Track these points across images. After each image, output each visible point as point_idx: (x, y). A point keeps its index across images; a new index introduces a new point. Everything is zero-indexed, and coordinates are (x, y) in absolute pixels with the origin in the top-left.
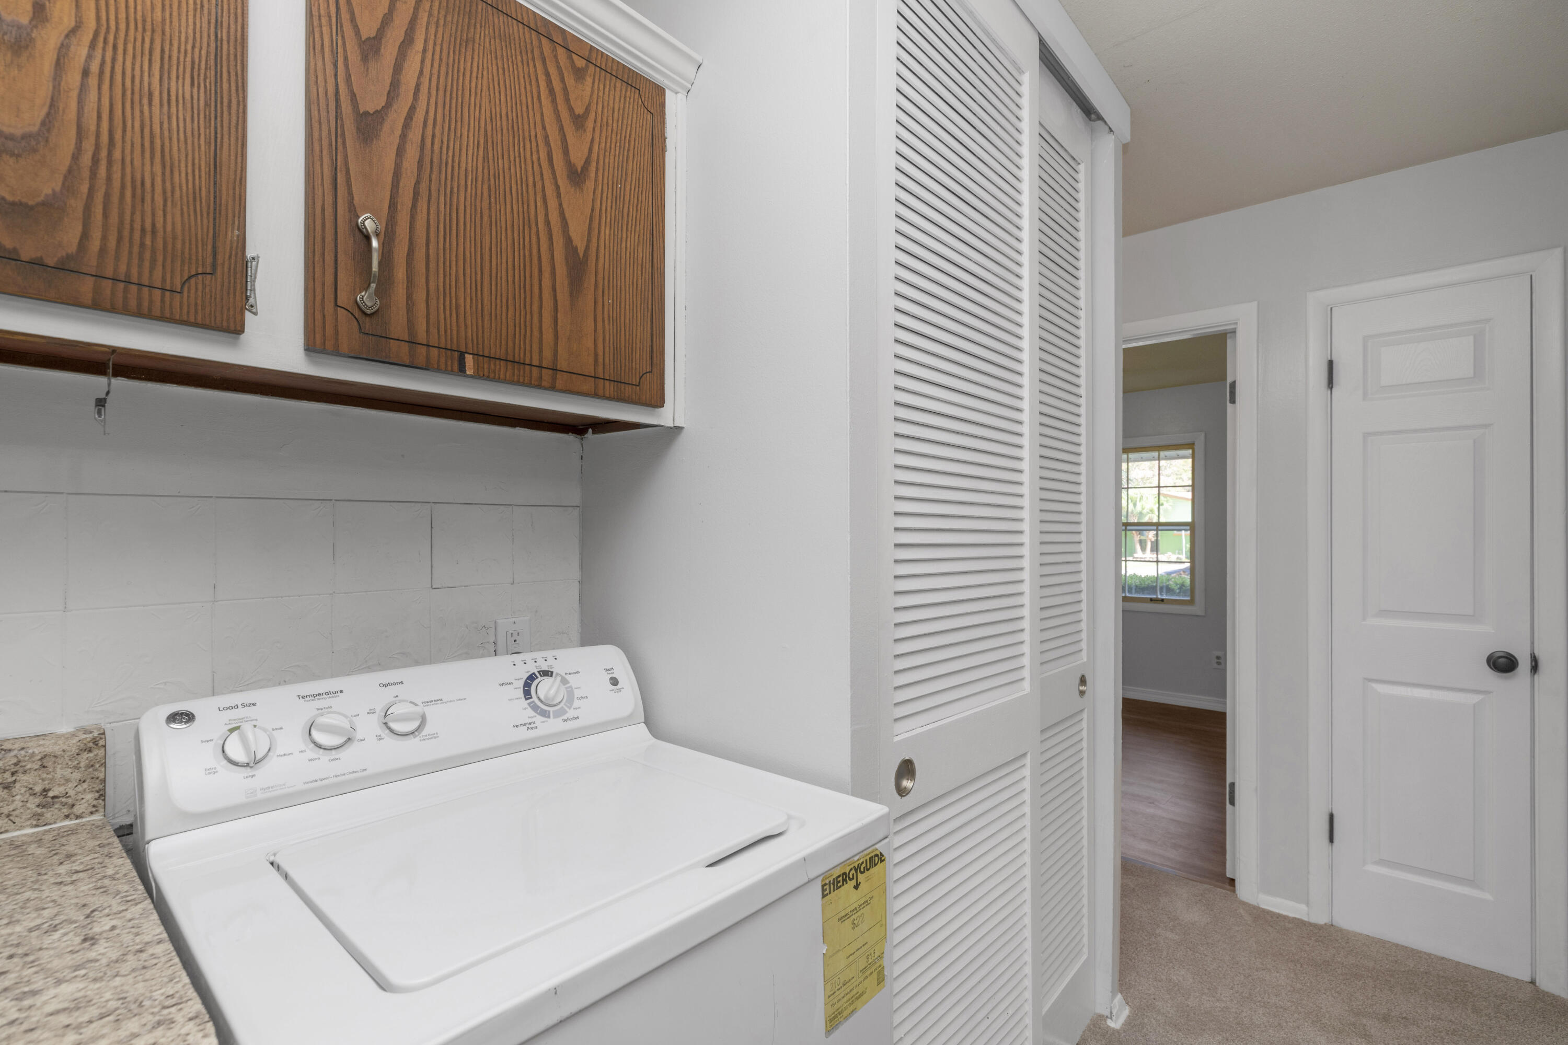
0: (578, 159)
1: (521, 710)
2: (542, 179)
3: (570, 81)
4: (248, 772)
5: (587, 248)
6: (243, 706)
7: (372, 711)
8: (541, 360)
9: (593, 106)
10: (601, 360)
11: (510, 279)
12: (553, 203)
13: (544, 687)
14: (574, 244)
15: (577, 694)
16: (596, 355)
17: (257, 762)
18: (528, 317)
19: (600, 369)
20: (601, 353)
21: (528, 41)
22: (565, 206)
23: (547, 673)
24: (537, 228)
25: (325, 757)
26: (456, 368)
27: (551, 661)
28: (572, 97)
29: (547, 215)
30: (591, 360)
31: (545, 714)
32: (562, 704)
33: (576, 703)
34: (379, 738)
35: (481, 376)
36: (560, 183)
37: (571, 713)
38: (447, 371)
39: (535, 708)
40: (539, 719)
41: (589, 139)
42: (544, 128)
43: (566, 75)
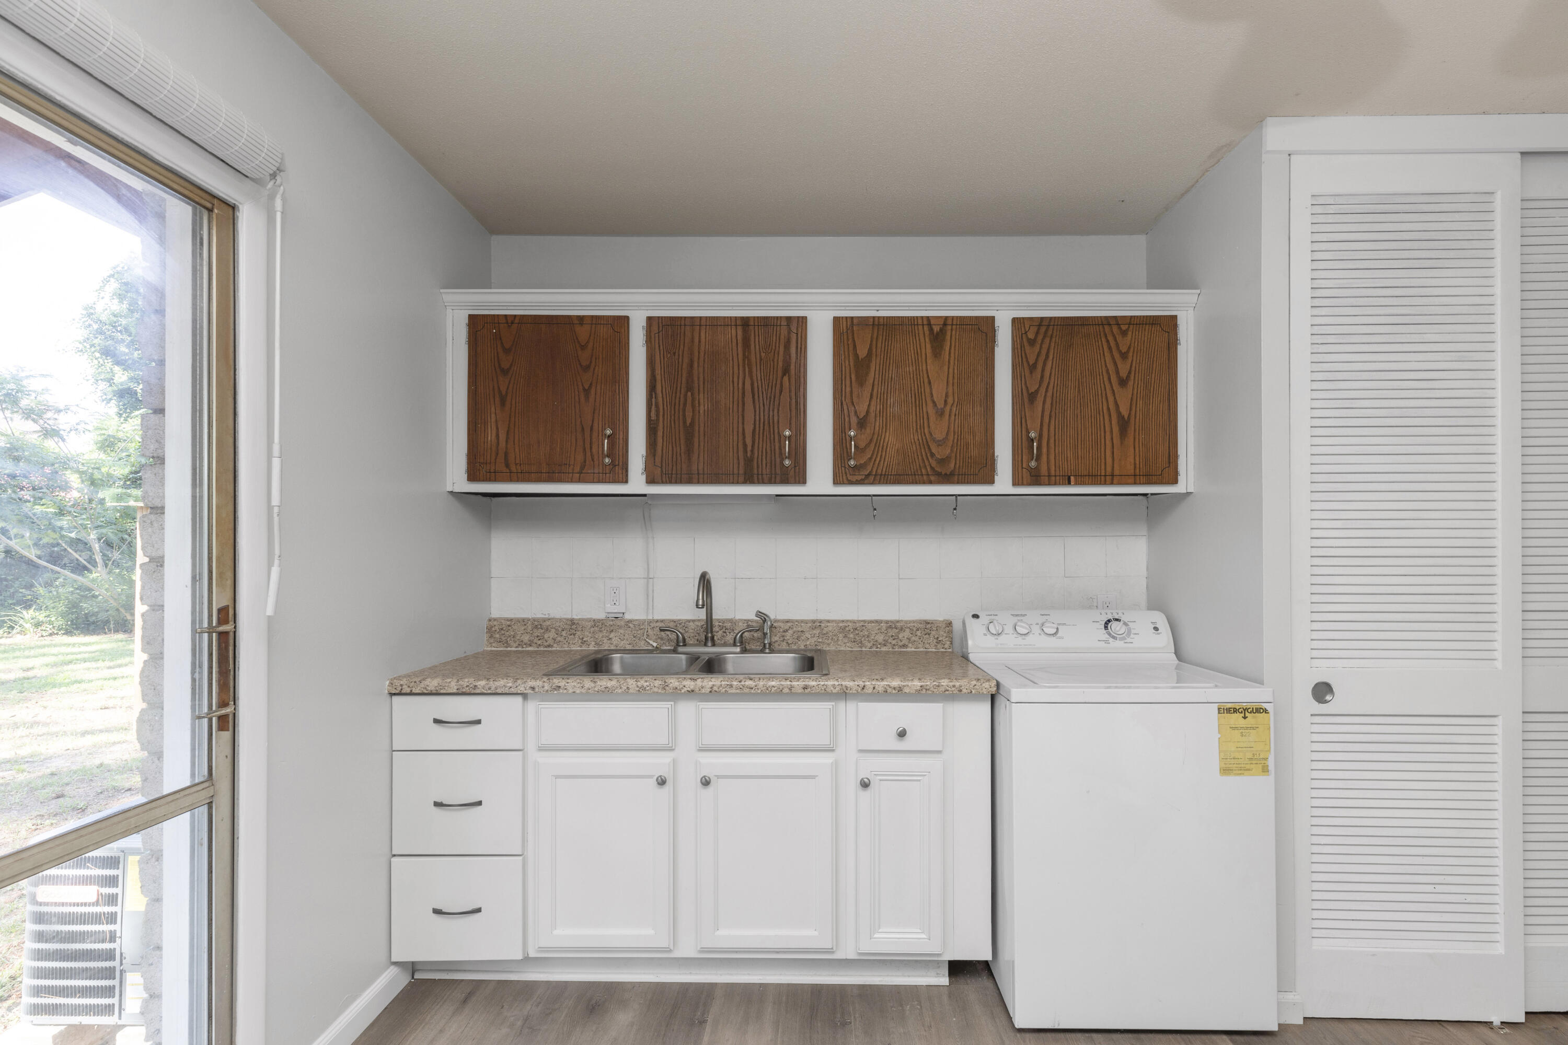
0: (1123, 374)
1: (1102, 633)
2: (1105, 390)
3: (1119, 338)
4: (996, 637)
5: (1130, 414)
6: (994, 615)
7: (1037, 624)
8: (1105, 473)
9: (1133, 345)
10: (1138, 466)
11: (1090, 440)
12: (1111, 399)
13: (1114, 625)
14: (1122, 414)
15: (1133, 631)
16: (1135, 464)
17: (999, 634)
18: (1099, 454)
19: (1138, 470)
20: (1138, 463)
21: (1098, 330)
22: (1117, 398)
23: (1117, 620)
24: (1103, 412)
25: (1020, 638)
26: (1067, 482)
27: (1120, 615)
28: (1120, 345)
29: (1108, 405)
30: (1132, 467)
31: (1114, 637)
32: (1124, 635)
33: (1132, 636)
34: (1040, 634)
35: (1077, 484)
36: (1114, 388)
37: (1128, 640)
38: (1064, 484)
39: (1109, 634)
40: (1111, 640)
41: (1130, 361)
42: (1106, 366)
43: (1117, 337)
